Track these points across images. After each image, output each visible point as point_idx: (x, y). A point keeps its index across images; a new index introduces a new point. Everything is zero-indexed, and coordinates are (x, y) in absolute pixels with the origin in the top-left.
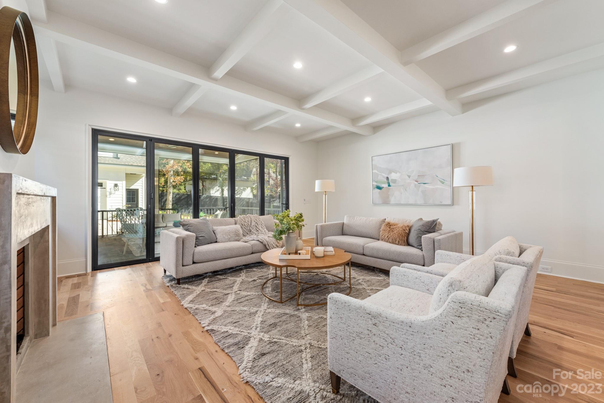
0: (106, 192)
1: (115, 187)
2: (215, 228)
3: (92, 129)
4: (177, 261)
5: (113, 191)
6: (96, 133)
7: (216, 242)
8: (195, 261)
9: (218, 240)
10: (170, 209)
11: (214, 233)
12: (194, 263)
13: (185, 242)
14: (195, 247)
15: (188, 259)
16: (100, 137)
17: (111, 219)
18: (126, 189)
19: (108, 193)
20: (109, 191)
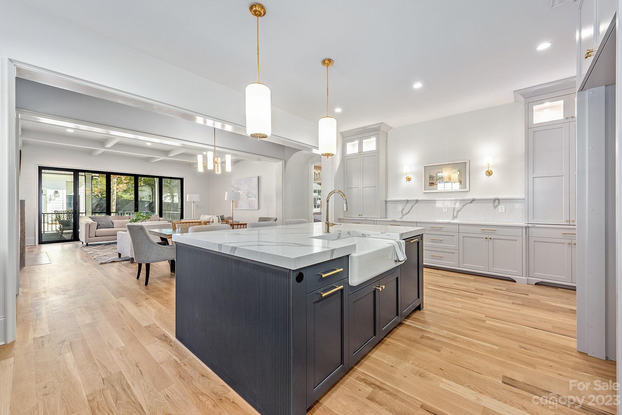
0: (46, 197)
1: (56, 194)
2: (113, 221)
3: (39, 166)
4: (86, 234)
5: (53, 197)
6: (41, 169)
7: (113, 228)
8: (96, 235)
9: (114, 227)
10: (114, 212)
11: (113, 224)
12: (96, 236)
13: (90, 226)
14: (97, 229)
15: (92, 234)
16: (43, 171)
17: (51, 222)
18: (67, 196)
19: (48, 200)
20: (49, 198)
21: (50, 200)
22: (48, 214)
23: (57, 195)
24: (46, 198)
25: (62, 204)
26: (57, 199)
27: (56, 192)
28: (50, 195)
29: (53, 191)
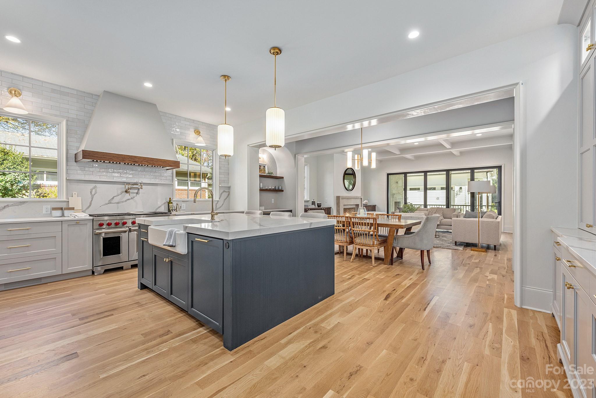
5: (459, 193)
19: (455, 194)
20: (456, 193)
21: (457, 194)
22: (456, 205)
23: (461, 190)
24: (454, 193)
25: (464, 198)
26: (461, 194)
27: (461, 188)
28: (457, 191)
29: (458, 187)
